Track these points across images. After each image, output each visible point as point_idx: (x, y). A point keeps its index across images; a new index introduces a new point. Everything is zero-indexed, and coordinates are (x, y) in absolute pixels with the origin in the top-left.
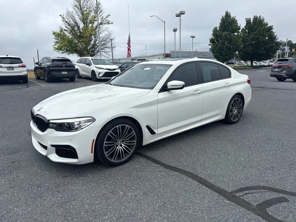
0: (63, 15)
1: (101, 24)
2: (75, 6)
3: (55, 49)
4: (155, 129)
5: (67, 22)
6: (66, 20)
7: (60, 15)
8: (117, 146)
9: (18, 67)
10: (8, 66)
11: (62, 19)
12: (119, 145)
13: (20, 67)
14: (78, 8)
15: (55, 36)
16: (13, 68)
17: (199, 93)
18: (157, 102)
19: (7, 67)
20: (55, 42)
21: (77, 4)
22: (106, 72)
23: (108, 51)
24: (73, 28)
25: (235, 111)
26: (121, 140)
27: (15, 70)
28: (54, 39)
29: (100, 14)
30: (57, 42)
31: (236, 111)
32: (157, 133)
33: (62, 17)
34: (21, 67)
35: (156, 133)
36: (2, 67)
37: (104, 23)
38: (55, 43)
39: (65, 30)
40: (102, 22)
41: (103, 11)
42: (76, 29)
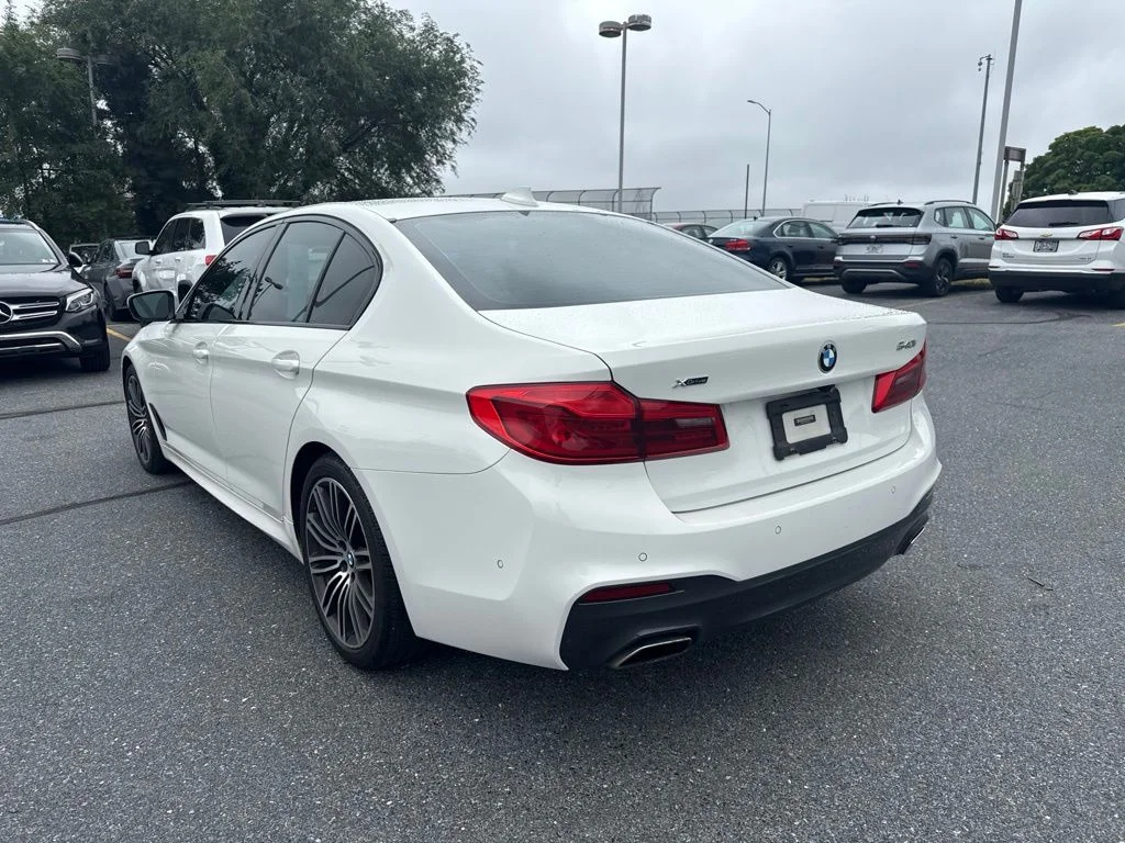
9: (1078, 238)
10: (1038, 236)
13: (1085, 239)
16: (1056, 241)
19: (1036, 240)
27: (1064, 250)
34: (1093, 238)
35: (166, 439)
36: (1017, 238)
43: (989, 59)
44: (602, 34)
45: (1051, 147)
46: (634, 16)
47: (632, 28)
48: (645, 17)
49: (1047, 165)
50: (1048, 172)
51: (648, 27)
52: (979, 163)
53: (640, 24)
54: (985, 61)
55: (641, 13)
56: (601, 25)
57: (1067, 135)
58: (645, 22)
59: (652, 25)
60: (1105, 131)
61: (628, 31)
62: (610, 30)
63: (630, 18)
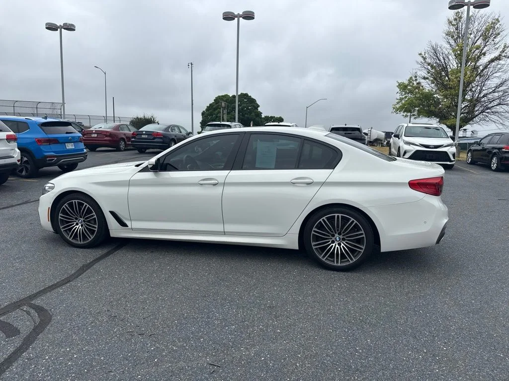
0: (425, 53)
1: (498, 58)
2: (447, 35)
3: (394, 110)
4: (127, 219)
5: (429, 64)
6: (428, 60)
7: (420, 54)
8: (77, 224)
11: (421, 60)
12: (80, 225)
14: (453, 37)
15: (400, 89)
17: (215, 185)
18: (129, 183)
20: (399, 98)
21: (452, 29)
22: (417, 151)
23: (502, 110)
24: (439, 73)
25: (339, 244)
26: (82, 219)
28: (398, 94)
29: (493, 40)
30: (401, 99)
31: (342, 245)
32: (130, 227)
33: (423, 57)
35: (128, 226)
37: (505, 56)
38: (398, 101)
39: (425, 78)
40: (500, 55)
41: (501, 34)
42: (443, 73)
43: (192, 64)
44: (46, 28)
45: (215, 100)
46: (67, 24)
47: (64, 29)
48: (73, 25)
49: (214, 107)
50: (215, 109)
51: (75, 30)
52: (192, 104)
53: (70, 28)
54: (190, 64)
55: (71, 23)
56: (47, 24)
57: (219, 96)
58: (73, 28)
59: (76, 29)
60: (231, 96)
61: (63, 29)
62: (51, 27)
63: (64, 24)
